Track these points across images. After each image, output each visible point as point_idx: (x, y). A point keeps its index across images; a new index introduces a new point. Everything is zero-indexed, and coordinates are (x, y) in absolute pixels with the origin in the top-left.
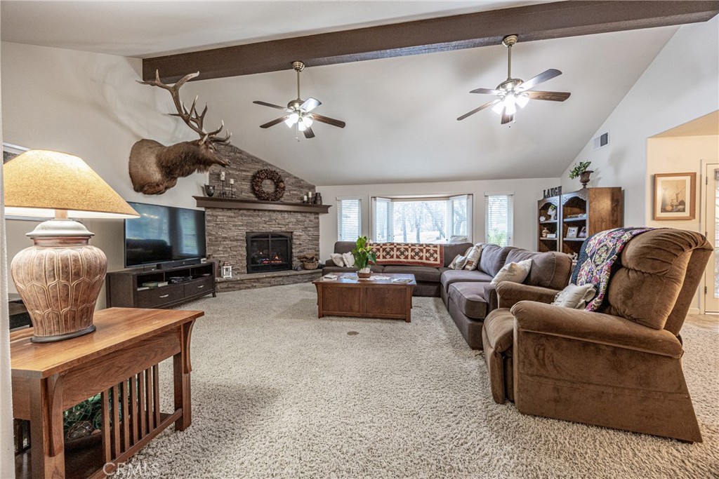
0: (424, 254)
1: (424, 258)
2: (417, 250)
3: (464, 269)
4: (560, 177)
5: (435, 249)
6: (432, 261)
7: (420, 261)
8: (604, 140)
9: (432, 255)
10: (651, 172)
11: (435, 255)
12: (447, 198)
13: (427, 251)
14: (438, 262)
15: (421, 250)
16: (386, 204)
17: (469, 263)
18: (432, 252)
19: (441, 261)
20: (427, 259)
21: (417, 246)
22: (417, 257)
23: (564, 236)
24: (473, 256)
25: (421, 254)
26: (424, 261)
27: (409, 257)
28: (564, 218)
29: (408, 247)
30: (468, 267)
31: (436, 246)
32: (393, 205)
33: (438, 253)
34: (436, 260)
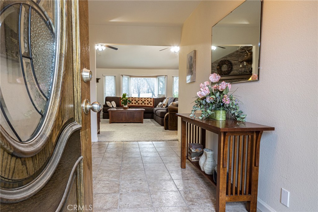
1: (146, 104)
5: (151, 100)
9: (149, 102)
11: (151, 103)
12: (156, 77)
13: (148, 101)
14: (152, 106)
15: (145, 100)
16: (127, 79)
17: (164, 105)
18: (149, 101)
19: (153, 105)
20: (148, 104)
21: (143, 98)
22: (143, 104)
24: (165, 102)
25: (145, 102)
27: (140, 103)
29: (139, 99)
30: (163, 106)
31: (151, 99)
32: (130, 79)
33: (152, 102)
34: (151, 104)
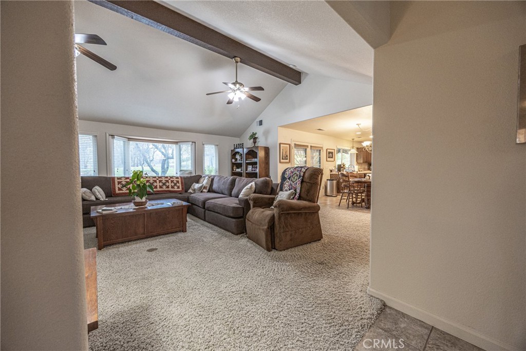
0: (170, 184)
1: (170, 186)
2: (164, 181)
3: (202, 192)
4: (239, 137)
5: (177, 180)
6: (176, 189)
7: (167, 189)
8: (261, 123)
9: (175, 184)
10: (279, 142)
11: (178, 184)
12: (176, 143)
13: (172, 181)
14: (180, 189)
15: (167, 181)
16: (122, 142)
17: (205, 188)
18: (175, 182)
19: (182, 189)
20: (172, 187)
22: (164, 187)
23: (246, 170)
24: (207, 183)
25: (167, 184)
26: (170, 189)
27: (158, 187)
28: (246, 160)
29: (156, 179)
30: (204, 190)
31: (177, 178)
32: (129, 144)
33: (180, 182)
34: (178, 188)
